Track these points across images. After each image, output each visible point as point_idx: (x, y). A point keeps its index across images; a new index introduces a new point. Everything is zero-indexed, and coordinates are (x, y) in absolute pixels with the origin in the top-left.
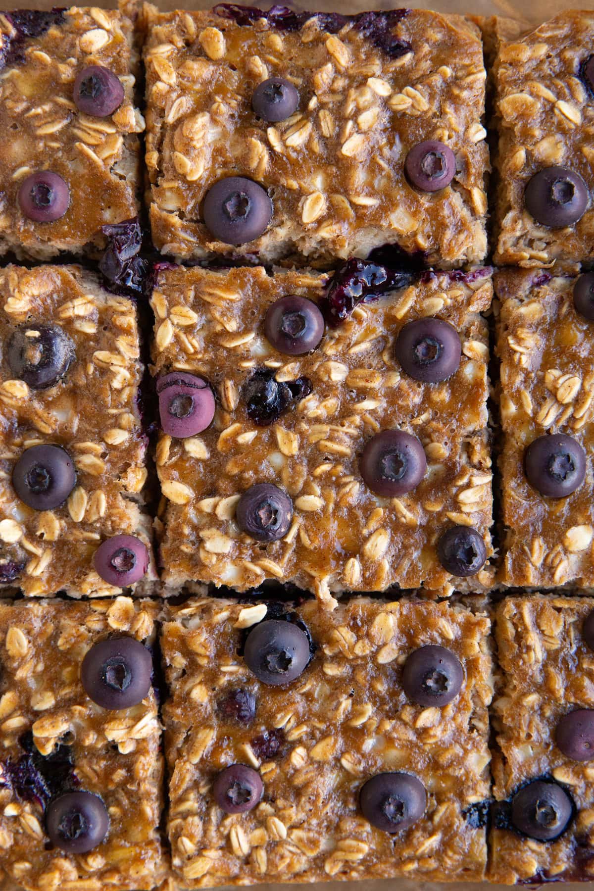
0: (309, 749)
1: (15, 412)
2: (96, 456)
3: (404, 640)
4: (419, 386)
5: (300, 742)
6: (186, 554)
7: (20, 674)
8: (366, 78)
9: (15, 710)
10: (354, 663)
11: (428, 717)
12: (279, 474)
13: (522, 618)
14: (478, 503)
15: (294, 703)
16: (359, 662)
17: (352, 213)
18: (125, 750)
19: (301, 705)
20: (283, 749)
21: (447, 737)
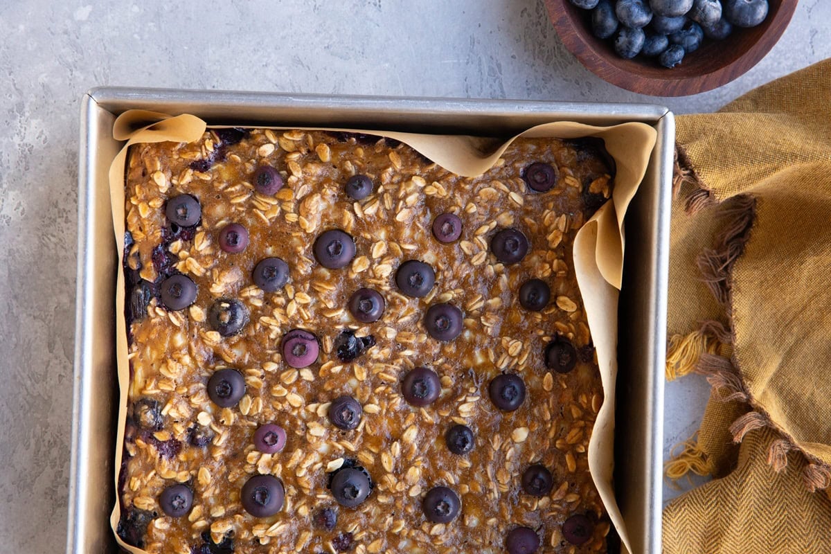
0: (366, 546)
1: (212, 350)
2: (258, 377)
3: (425, 483)
4: (438, 343)
5: (361, 541)
6: (298, 436)
7: (205, 495)
8: (411, 176)
9: (201, 517)
10: (395, 496)
11: (438, 529)
12: (355, 391)
13: (486, 474)
14: (470, 412)
15: (359, 518)
16: (399, 495)
17: (401, 253)
18: (264, 542)
19: (363, 520)
20: (352, 545)
21: (448, 542)
